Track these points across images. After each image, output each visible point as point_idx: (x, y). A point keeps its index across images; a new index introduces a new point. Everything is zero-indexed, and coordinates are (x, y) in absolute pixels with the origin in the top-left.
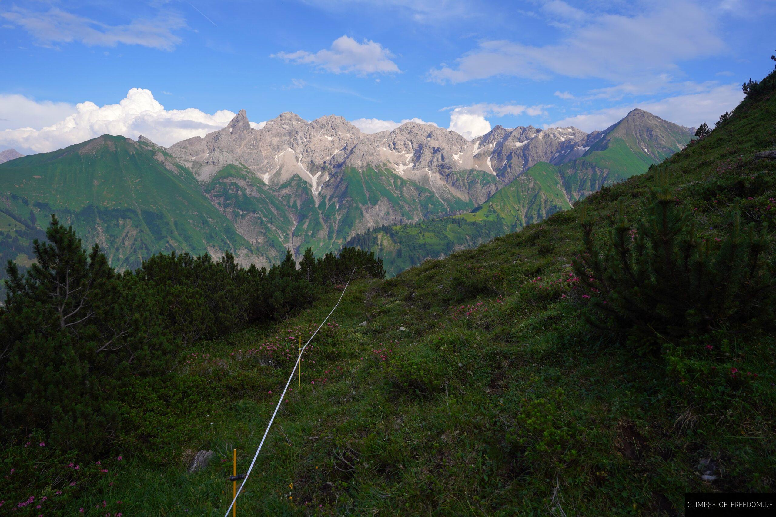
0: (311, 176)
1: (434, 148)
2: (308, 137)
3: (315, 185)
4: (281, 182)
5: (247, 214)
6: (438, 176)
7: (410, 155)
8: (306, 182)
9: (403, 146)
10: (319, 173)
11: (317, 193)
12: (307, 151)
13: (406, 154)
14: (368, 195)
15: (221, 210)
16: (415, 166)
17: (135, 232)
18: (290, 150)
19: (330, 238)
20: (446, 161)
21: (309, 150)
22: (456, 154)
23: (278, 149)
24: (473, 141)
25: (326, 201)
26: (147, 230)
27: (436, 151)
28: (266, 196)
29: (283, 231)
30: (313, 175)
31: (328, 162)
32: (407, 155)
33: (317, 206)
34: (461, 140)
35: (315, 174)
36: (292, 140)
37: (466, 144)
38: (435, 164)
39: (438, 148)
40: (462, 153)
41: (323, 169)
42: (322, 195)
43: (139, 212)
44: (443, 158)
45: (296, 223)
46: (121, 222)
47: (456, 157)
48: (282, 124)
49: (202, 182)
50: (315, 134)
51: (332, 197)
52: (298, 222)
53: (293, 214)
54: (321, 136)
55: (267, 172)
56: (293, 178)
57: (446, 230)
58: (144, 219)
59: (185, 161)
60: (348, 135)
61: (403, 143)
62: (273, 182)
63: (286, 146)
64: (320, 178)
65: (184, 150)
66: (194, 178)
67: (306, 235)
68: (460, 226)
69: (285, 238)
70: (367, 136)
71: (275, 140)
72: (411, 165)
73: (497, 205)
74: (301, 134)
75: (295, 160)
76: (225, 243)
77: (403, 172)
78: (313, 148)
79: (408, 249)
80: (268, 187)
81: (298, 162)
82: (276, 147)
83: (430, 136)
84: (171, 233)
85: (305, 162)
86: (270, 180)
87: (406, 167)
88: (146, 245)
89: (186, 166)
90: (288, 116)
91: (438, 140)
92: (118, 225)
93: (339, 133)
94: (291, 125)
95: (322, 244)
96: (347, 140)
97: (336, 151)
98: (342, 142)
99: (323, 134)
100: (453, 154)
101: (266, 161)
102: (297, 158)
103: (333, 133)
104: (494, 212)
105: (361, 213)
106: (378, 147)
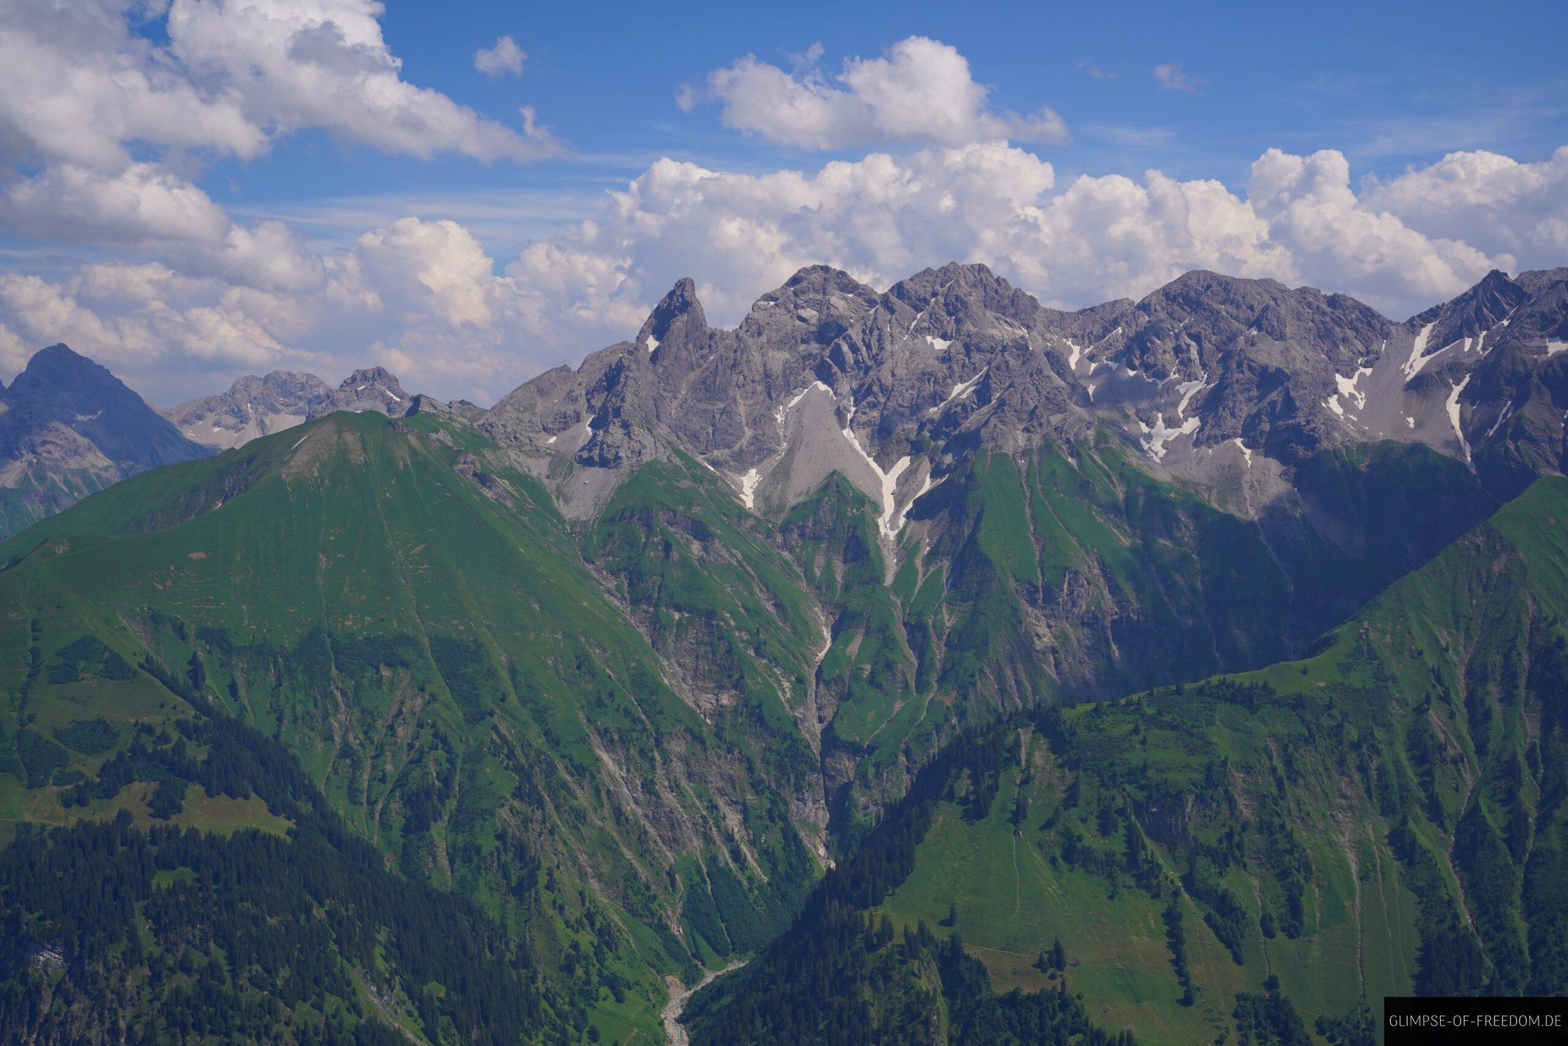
0: (879, 471)
1: (1265, 369)
2: (874, 341)
3: (889, 504)
4: (793, 501)
5: (690, 622)
6: (1273, 464)
7: (1192, 389)
8: (861, 500)
9: (1171, 357)
10: (904, 463)
11: (892, 535)
12: (869, 391)
13: (1180, 382)
14: (1037, 548)
15: (624, 608)
16: (1202, 429)
17: (418, 702)
18: (822, 387)
19: (922, 686)
20: (1300, 418)
21: (875, 389)
22: (1348, 375)
23: (788, 386)
24: (1413, 326)
25: (918, 562)
26: (444, 693)
27: (1269, 379)
28: (745, 556)
29: (788, 671)
30: (886, 472)
31: (931, 426)
32: (1183, 388)
33: (889, 580)
34: (1368, 322)
35: (894, 463)
36: (827, 352)
37: (1386, 336)
38: (1266, 426)
39: (1279, 370)
40: (1368, 371)
41: (916, 449)
42: (906, 547)
43: (426, 641)
44: (1290, 407)
45: (827, 634)
46: (386, 672)
47: (1346, 385)
48: (796, 307)
49: (573, 524)
50: (897, 331)
51: (934, 554)
52: (835, 632)
53: (824, 604)
54: (914, 337)
55: (753, 465)
56: (825, 488)
57: (1210, 723)
58: (437, 661)
59: (529, 454)
60: (995, 332)
61: (1170, 344)
62: (767, 499)
63: (809, 374)
64: (905, 480)
65: (527, 416)
66: (555, 513)
67: (855, 677)
68: (1252, 709)
69: (793, 690)
70: (1059, 320)
71: (778, 358)
72: (1191, 425)
73: (1384, 632)
74: (855, 334)
75: (833, 420)
76: (635, 720)
77: (1162, 452)
78: (888, 380)
79: (1096, 781)
80: (752, 522)
81: (844, 427)
82: (781, 381)
83: (1257, 323)
84: (503, 700)
85: (864, 425)
86: (760, 493)
87: (1173, 433)
88: (444, 740)
89: (534, 473)
90: (817, 278)
91: (1281, 337)
92: (379, 683)
93: (969, 327)
94: (821, 306)
95: (898, 706)
96: (992, 350)
97: (959, 388)
98: (977, 357)
99: (919, 331)
100: (1338, 377)
101: (749, 432)
102: (840, 414)
103: (951, 327)
104: (1372, 656)
105: (1015, 610)
106: (1092, 358)
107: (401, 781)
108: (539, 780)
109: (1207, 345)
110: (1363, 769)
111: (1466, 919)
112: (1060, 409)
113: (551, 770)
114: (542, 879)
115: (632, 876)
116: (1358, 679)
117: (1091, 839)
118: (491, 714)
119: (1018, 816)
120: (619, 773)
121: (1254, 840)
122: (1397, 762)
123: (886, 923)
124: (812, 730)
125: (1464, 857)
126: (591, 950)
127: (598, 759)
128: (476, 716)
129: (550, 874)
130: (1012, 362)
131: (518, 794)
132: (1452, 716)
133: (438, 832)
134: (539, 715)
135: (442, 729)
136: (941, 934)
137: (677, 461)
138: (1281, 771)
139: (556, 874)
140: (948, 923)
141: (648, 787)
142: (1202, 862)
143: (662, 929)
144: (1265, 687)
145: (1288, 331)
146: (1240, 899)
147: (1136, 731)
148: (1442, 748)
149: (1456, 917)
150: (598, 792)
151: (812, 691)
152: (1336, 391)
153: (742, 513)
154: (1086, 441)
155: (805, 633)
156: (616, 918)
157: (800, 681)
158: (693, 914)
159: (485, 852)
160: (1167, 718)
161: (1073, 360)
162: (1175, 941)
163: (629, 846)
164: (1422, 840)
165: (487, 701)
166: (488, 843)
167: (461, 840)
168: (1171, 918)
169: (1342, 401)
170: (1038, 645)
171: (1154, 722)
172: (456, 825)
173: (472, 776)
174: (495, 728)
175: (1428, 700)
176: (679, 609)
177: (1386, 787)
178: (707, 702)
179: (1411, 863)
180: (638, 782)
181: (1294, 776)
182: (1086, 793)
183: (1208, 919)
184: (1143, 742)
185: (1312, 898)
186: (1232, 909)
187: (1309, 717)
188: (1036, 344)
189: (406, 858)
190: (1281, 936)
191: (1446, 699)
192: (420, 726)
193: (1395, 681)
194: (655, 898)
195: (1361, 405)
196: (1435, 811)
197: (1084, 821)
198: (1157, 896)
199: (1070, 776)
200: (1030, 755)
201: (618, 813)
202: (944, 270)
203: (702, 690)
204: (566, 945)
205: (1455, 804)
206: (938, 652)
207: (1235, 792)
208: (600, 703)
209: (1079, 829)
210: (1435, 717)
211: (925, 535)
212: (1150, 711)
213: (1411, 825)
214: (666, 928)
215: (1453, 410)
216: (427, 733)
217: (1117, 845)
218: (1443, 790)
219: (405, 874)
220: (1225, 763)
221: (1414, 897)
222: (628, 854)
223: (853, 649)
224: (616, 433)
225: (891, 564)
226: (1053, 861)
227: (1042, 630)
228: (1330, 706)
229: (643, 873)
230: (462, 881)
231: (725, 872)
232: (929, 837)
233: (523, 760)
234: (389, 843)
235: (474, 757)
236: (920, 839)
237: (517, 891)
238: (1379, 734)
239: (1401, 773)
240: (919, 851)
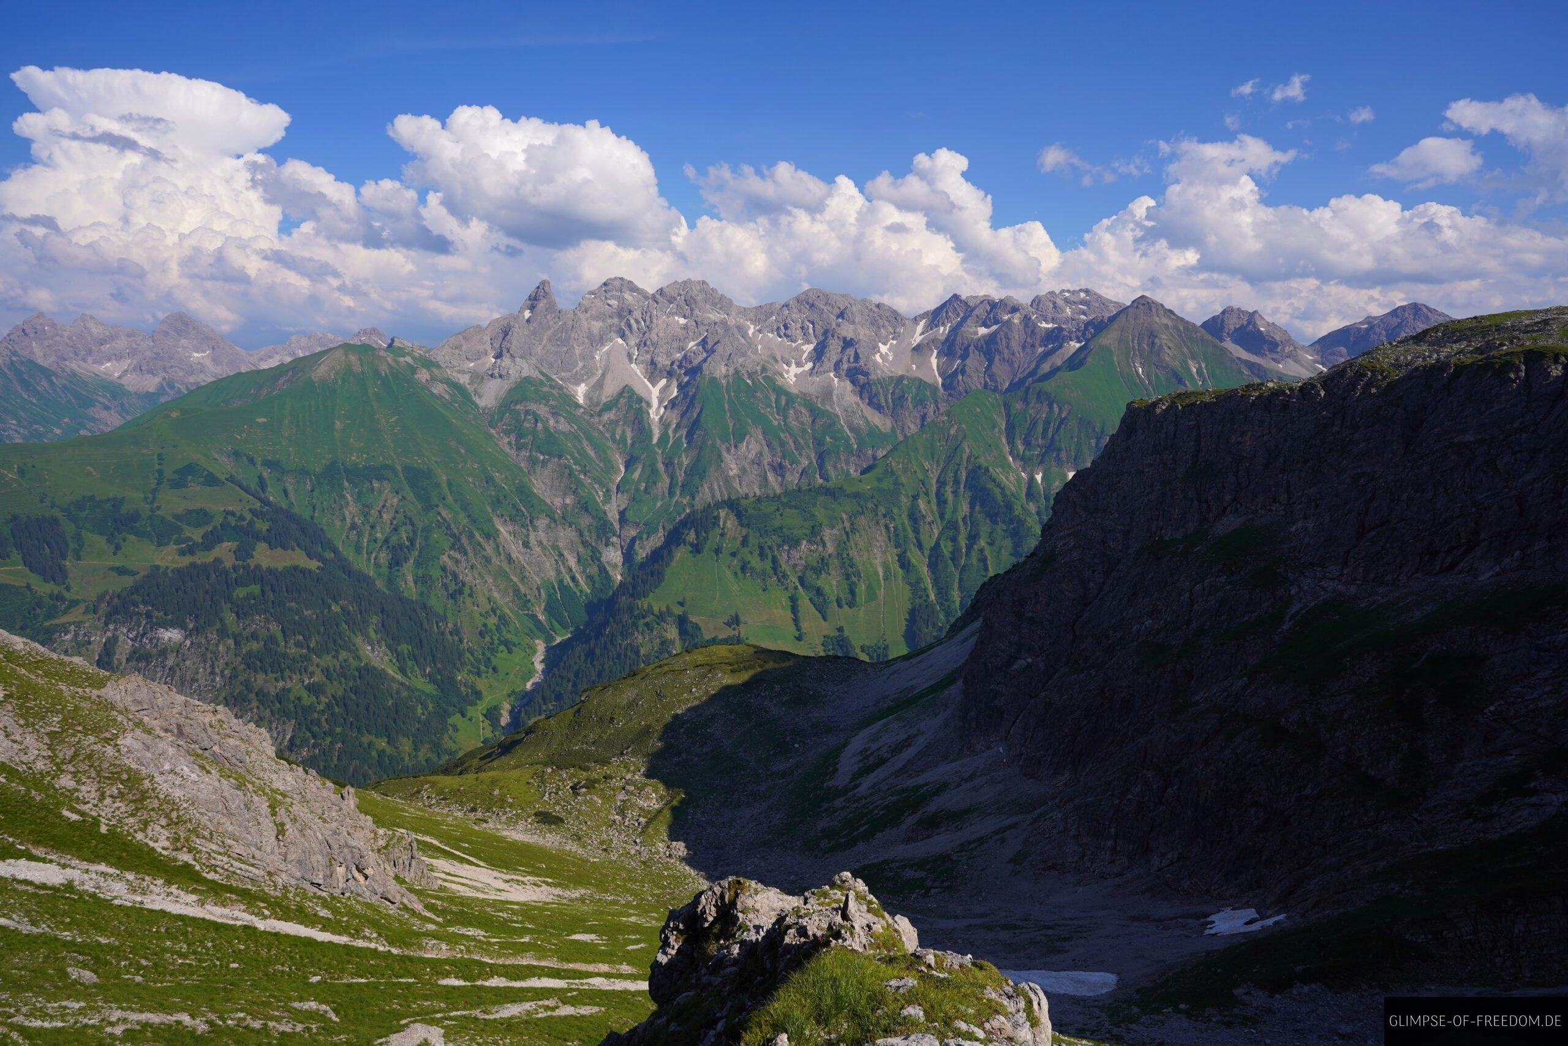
0: (650, 386)
1: (845, 339)
2: (648, 319)
3: (655, 403)
4: (604, 400)
5: (549, 460)
6: (848, 385)
7: (808, 348)
8: (640, 400)
9: (799, 331)
10: (664, 382)
11: (657, 418)
12: (645, 344)
13: (803, 344)
14: (731, 425)
15: (513, 453)
16: (814, 368)
17: (395, 500)
18: (620, 341)
19: (671, 493)
20: (862, 363)
21: (648, 343)
22: (885, 344)
23: (602, 341)
24: (916, 320)
25: (670, 432)
26: (410, 495)
27: (848, 343)
28: (579, 427)
29: (602, 485)
30: (654, 385)
31: (677, 363)
32: (804, 347)
33: (655, 441)
34: (895, 317)
35: (658, 382)
36: (623, 324)
37: (903, 325)
38: (845, 366)
39: (852, 339)
40: (895, 342)
41: (670, 374)
42: (664, 424)
43: (399, 468)
44: (857, 357)
45: (623, 469)
46: (376, 485)
47: (884, 349)
48: (606, 298)
49: (484, 409)
50: (659, 314)
51: (678, 426)
52: (626, 468)
53: (620, 453)
54: (668, 317)
55: (583, 381)
56: (621, 394)
57: (814, 505)
58: (406, 478)
59: (459, 372)
60: (711, 316)
61: (799, 325)
62: (591, 399)
63: (613, 335)
64: (664, 390)
65: (457, 351)
66: (473, 403)
67: (637, 490)
68: (835, 499)
69: (604, 496)
70: (743, 312)
71: (596, 326)
72: (809, 366)
73: (898, 463)
74: (637, 314)
75: (626, 360)
76: (518, 510)
77: (794, 379)
78: (655, 338)
79: (758, 534)
80: (582, 410)
81: (631, 362)
82: (597, 338)
83: (841, 315)
84: (444, 499)
85: (642, 362)
86: (587, 396)
87: (800, 370)
88: (410, 519)
89: (461, 382)
90: (617, 283)
91: (853, 323)
92: (372, 490)
93: (697, 312)
94: (621, 299)
95: (659, 504)
96: (710, 325)
97: (692, 344)
98: (701, 328)
99: (671, 314)
100: (880, 345)
101: (581, 364)
102: (630, 356)
103: (688, 312)
104: (893, 473)
105: (720, 456)
106: (760, 331)
107: (386, 541)
108: (464, 540)
109: (817, 326)
110: (887, 527)
111: (932, 597)
112: (744, 354)
113: (471, 536)
114: (467, 591)
115: (517, 591)
116: (886, 485)
117: (755, 562)
118: (437, 506)
119: (718, 551)
120: (510, 538)
121: (835, 562)
122: (903, 524)
123: (650, 606)
124: (613, 515)
125: (933, 566)
126: (494, 628)
127: (498, 530)
128: (428, 507)
129: (471, 588)
130: (719, 330)
131: (452, 547)
132: (929, 502)
133: (408, 569)
134: (465, 507)
135: (409, 514)
136: (678, 611)
137: (541, 377)
138: (848, 529)
139: (474, 589)
140: (682, 604)
141: (526, 545)
142: (809, 573)
143: (534, 617)
144: (841, 488)
145: (857, 320)
146: (827, 589)
147: (778, 510)
148: (924, 517)
149: (927, 596)
150: (498, 547)
151: (614, 498)
152: (879, 351)
153: (577, 406)
154: (756, 372)
155: (610, 468)
156: (508, 611)
157: (608, 491)
158: (550, 609)
159: (434, 578)
160: (793, 503)
161: (751, 332)
162: (794, 609)
163: (515, 575)
164: (913, 561)
165: (435, 500)
166: (436, 573)
167: (420, 572)
168: (793, 599)
169: (881, 356)
170: (731, 473)
171: (788, 505)
172: (418, 564)
173: (426, 538)
174: (439, 514)
175: (918, 495)
176: (543, 454)
177: (897, 536)
178: (558, 502)
179: (908, 571)
180: (520, 542)
181: (854, 530)
182: (753, 541)
183: (810, 599)
184: (781, 515)
185: (861, 588)
186: (822, 595)
187: (862, 503)
188: (731, 322)
189: (390, 581)
190: (846, 607)
191: (927, 494)
192: (397, 512)
193: (903, 485)
194: (529, 601)
195: (891, 358)
196: (920, 546)
197: (751, 553)
198: (786, 589)
199: (744, 531)
200: (725, 523)
201: (509, 559)
202: (685, 283)
203: (555, 496)
204: (480, 625)
205: (929, 543)
206: (681, 476)
207: (826, 539)
208: (499, 502)
209: (749, 558)
210: (922, 504)
211: (674, 418)
212: (785, 500)
213: (909, 554)
214: (536, 616)
215: (934, 361)
216: (400, 516)
217: (768, 565)
218: (924, 537)
219: (389, 589)
220: (821, 525)
221: (909, 587)
222: (515, 579)
223: (636, 475)
224: (506, 361)
225: (656, 433)
226: (736, 573)
227: (733, 466)
228: (872, 497)
229: (523, 589)
230: (422, 594)
231: (567, 587)
232: (673, 564)
233: (455, 531)
234: (379, 575)
235: (427, 530)
236: (668, 565)
237: (452, 596)
238: (895, 511)
239: (904, 529)
240: (668, 572)
